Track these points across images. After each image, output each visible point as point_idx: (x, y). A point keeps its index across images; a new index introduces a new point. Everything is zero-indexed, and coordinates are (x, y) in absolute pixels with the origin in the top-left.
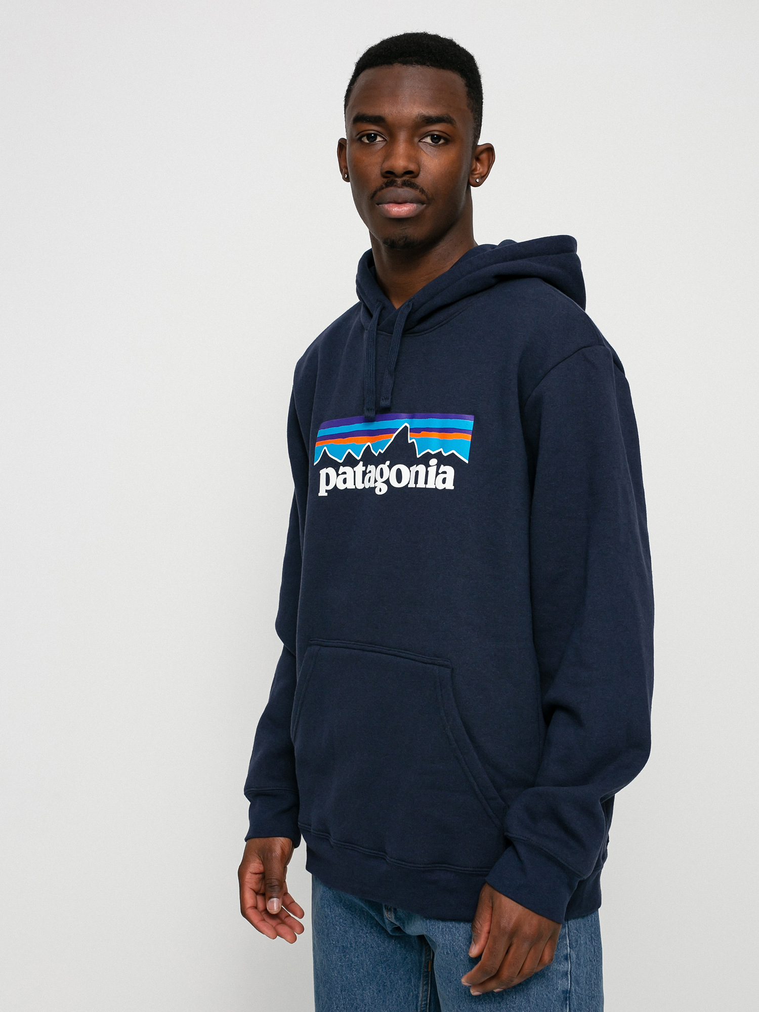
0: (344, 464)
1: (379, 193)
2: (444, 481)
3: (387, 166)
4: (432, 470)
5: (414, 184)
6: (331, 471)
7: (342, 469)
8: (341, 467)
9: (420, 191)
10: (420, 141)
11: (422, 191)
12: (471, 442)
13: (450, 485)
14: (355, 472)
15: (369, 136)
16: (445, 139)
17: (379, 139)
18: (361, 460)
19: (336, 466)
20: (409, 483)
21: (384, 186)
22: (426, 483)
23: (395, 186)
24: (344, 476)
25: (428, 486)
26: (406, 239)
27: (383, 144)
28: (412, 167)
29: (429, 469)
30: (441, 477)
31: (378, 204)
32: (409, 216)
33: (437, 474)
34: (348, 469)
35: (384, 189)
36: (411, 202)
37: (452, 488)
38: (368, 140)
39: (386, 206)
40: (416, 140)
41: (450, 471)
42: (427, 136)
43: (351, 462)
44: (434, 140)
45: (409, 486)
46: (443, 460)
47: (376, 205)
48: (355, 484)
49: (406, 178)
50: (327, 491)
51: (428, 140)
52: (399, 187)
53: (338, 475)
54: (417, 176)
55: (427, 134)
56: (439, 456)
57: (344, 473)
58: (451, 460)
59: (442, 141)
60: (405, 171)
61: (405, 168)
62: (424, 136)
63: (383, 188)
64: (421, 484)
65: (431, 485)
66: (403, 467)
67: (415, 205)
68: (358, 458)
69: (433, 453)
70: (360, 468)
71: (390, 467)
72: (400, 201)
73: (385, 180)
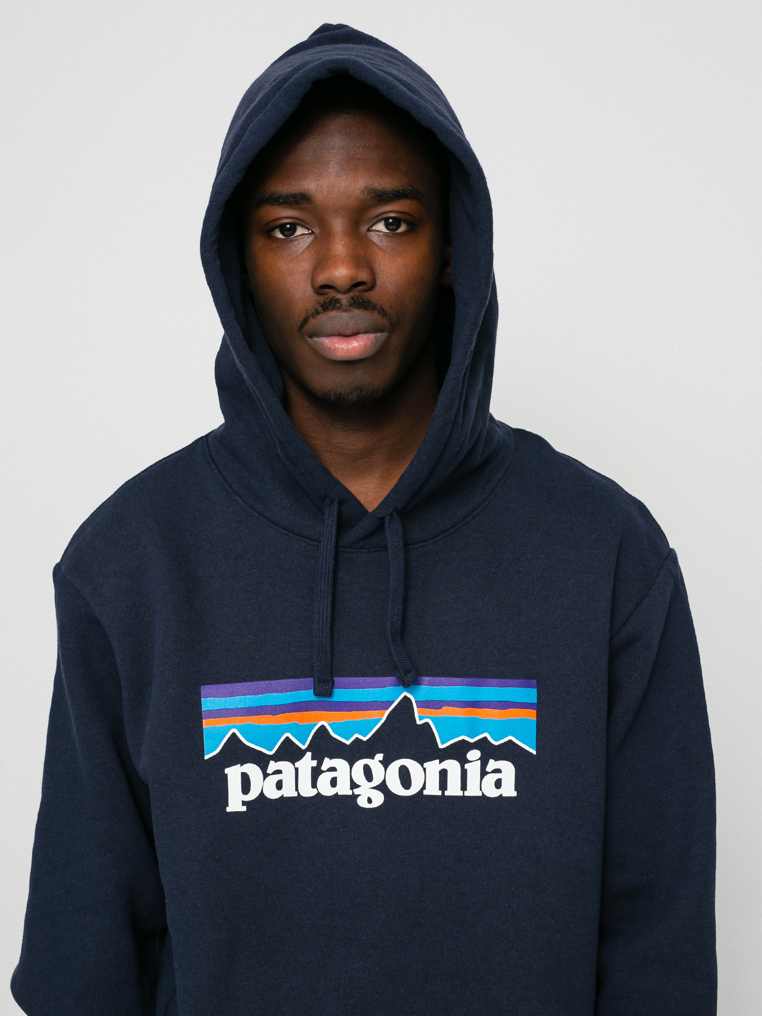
0: (277, 757)
1: (312, 322)
2: (498, 784)
3: (322, 279)
4: (473, 769)
5: (368, 301)
6: (252, 769)
7: (273, 766)
8: (272, 763)
9: (379, 313)
10: (369, 230)
11: (383, 312)
12: (537, 720)
13: (509, 790)
14: (297, 770)
15: (282, 228)
16: (408, 223)
17: (300, 231)
18: (307, 750)
19: (262, 761)
20: (424, 787)
21: (320, 309)
22: (464, 787)
23: (339, 308)
24: (277, 777)
25: (467, 794)
26: (361, 391)
27: (309, 239)
28: (363, 276)
29: (467, 766)
30: (491, 779)
31: (311, 337)
32: (364, 356)
33: (484, 773)
34: (285, 766)
35: (321, 315)
36: (366, 332)
37: (514, 794)
38: (282, 233)
39: (327, 342)
40: (364, 229)
41: (508, 770)
42: (379, 221)
43: (290, 753)
44: (389, 227)
45: (425, 793)
46: (488, 752)
47: (308, 339)
48: (297, 789)
49: (355, 293)
50: (244, 803)
51: (381, 227)
52: (346, 311)
53: (266, 775)
54: (372, 287)
55: (380, 217)
56: (482, 745)
57: (279, 772)
58: (509, 752)
59: (402, 229)
60: (353, 283)
61: (352, 279)
62: (376, 220)
63: (317, 313)
64: (454, 790)
65: (473, 790)
66: (412, 765)
67: (372, 336)
68: (303, 747)
69: (472, 741)
70: (307, 763)
71: (386, 763)
72: (348, 332)
73: (321, 299)
